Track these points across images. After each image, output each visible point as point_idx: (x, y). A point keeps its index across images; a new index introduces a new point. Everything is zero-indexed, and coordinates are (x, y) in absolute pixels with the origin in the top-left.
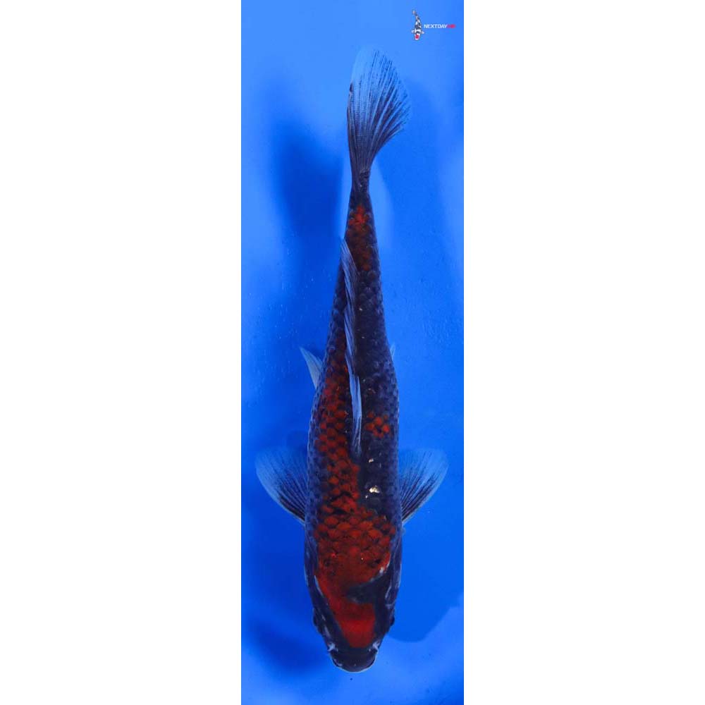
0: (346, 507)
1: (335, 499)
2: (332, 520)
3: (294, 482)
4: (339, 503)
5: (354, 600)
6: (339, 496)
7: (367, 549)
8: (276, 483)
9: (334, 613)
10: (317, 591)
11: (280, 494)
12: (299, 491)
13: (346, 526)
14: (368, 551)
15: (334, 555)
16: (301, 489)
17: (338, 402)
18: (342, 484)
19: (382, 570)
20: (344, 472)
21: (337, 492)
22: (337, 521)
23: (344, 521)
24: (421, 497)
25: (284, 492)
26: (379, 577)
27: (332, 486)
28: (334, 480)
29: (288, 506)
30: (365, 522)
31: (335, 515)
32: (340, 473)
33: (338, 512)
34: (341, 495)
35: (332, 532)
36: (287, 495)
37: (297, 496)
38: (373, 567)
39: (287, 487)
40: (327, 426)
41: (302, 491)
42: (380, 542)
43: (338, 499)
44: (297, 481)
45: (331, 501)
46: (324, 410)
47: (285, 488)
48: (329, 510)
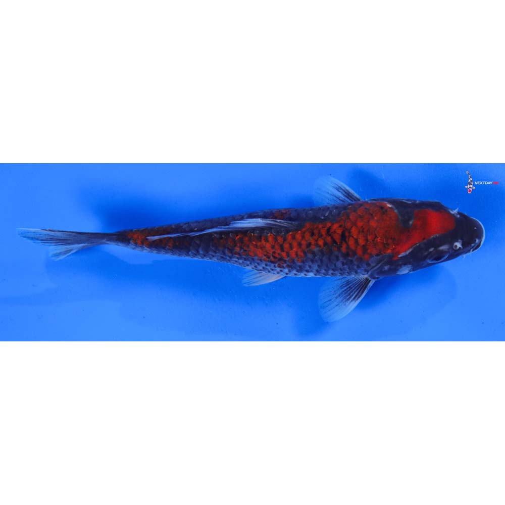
0: (339, 232)
1: (334, 241)
2: (351, 242)
3: (344, 291)
4: (337, 238)
5: (411, 223)
6: (332, 237)
7: (372, 215)
8: (345, 304)
9: (424, 239)
10: (409, 253)
11: (352, 301)
12: (349, 287)
13: (354, 231)
14: (374, 215)
15: (378, 239)
16: (348, 286)
17: (263, 242)
18: (322, 236)
19: (389, 206)
20: (313, 234)
21: (329, 239)
22: (351, 238)
23: (349, 233)
24: (351, 197)
25: (350, 297)
26: (394, 208)
27: (325, 244)
28: (321, 242)
29: (360, 294)
30: (351, 217)
31: (347, 240)
32: (314, 237)
33: (343, 237)
34: (330, 235)
35: (361, 242)
36: (353, 295)
37: (353, 288)
38: (386, 211)
39: (347, 296)
40: (283, 251)
41: (350, 285)
42: (368, 207)
43: (335, 238)
44: (343, 290)
45: (337, 243)
46: (273, 256)
47: (348, 298)
48: (344, 246)
